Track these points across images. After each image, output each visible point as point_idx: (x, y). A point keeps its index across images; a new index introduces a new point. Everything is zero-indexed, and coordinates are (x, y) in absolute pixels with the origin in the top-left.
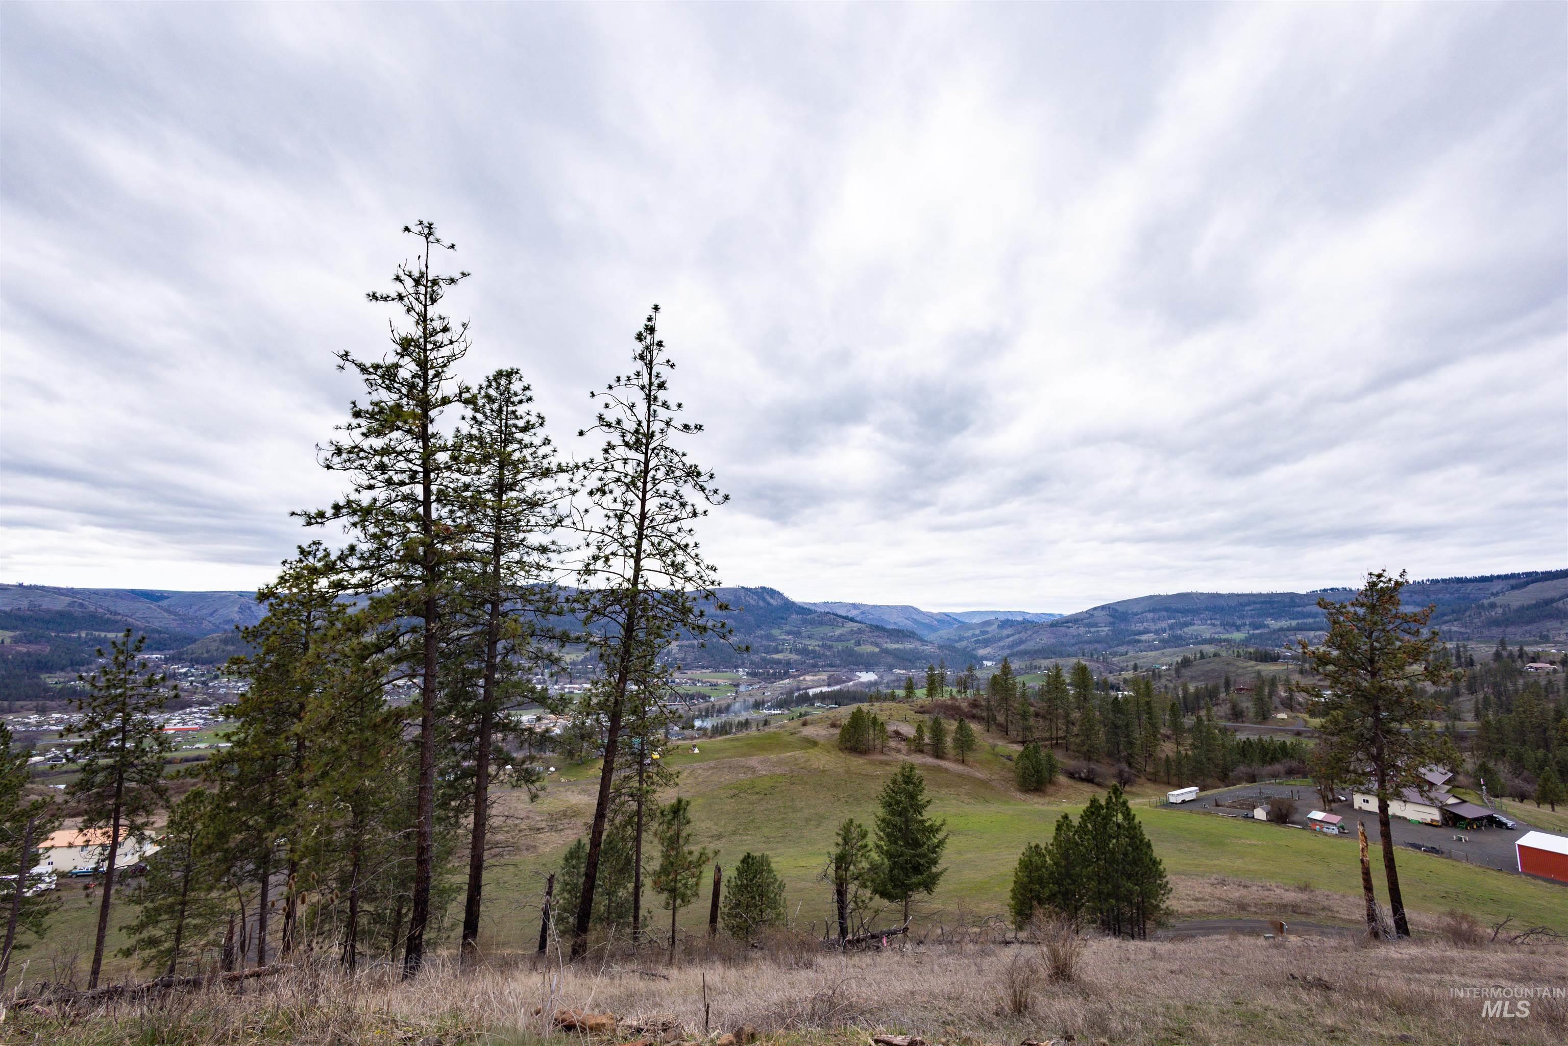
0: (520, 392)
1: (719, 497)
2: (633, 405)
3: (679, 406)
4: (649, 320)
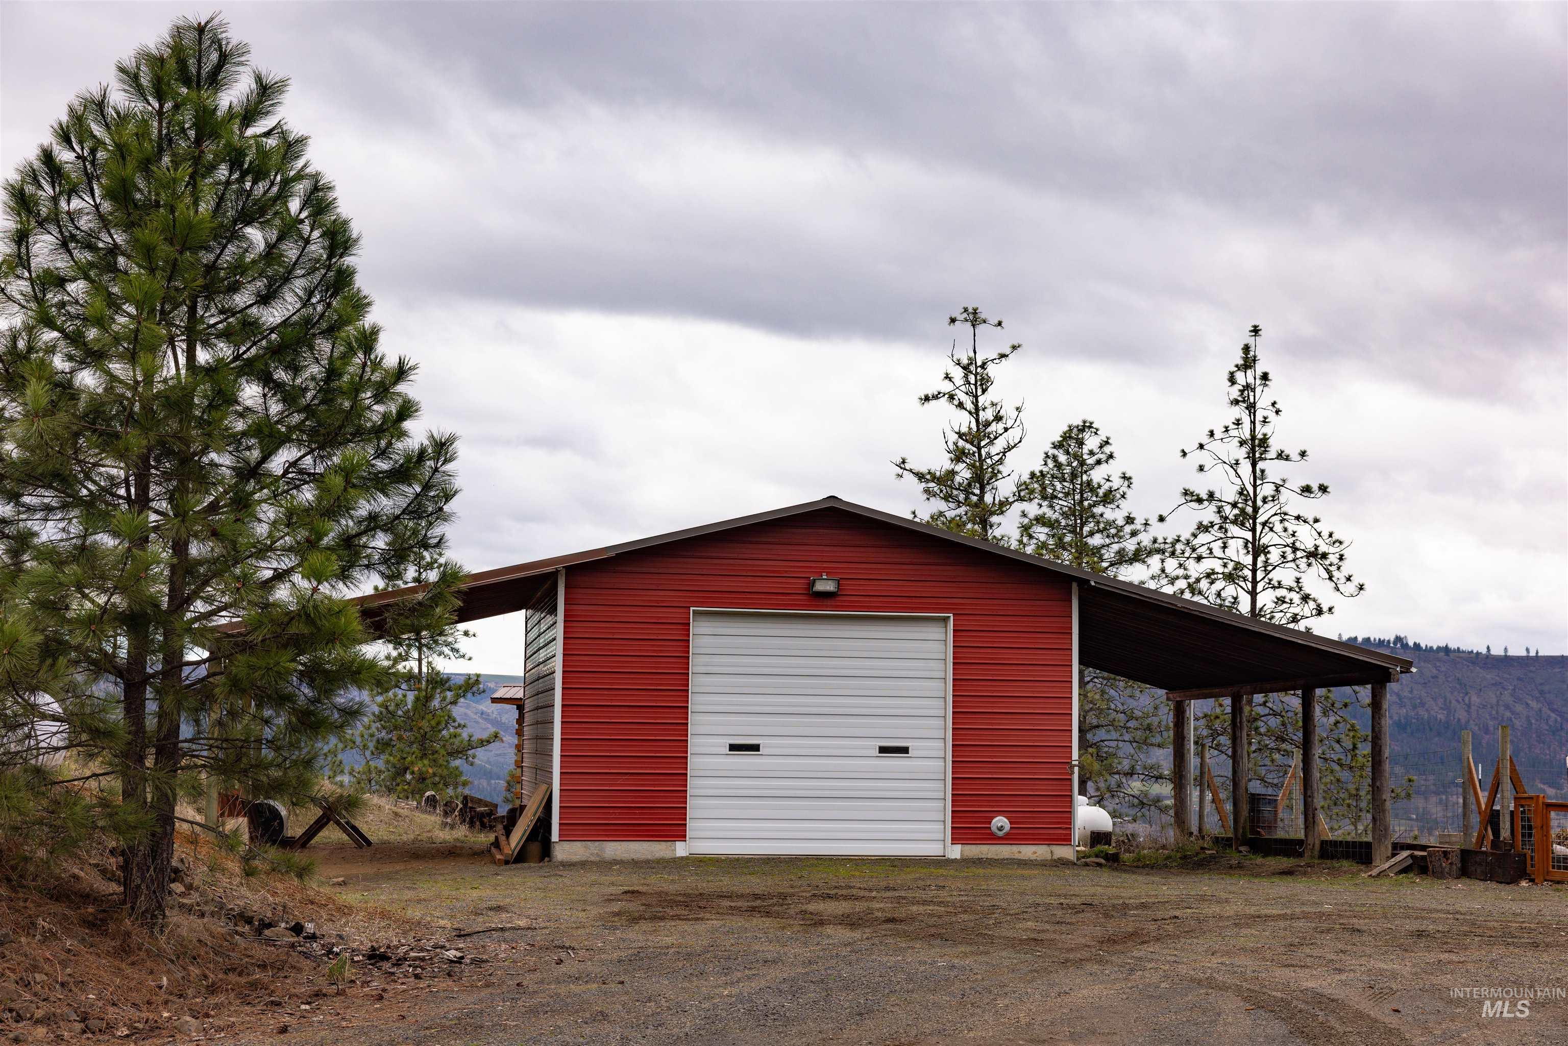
0: (1096, 450)
1: (1351, 588)
2: (1237, 463)
3: (1301, 454)
4: (1246, 349)
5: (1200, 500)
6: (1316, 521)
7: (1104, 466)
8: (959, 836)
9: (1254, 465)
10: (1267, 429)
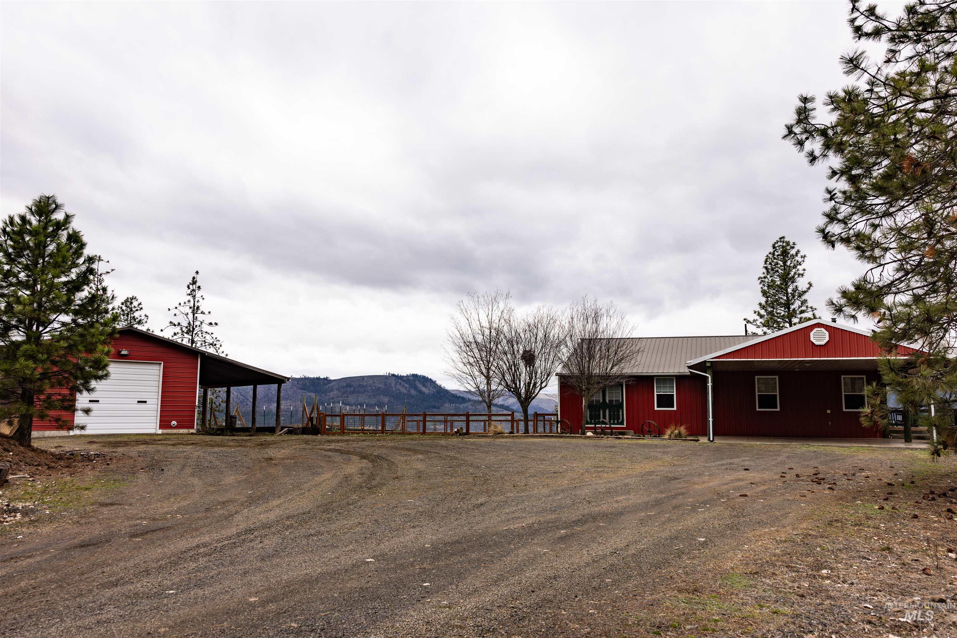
0: (136, 306)
2: (188, 314)
3: (209, 313)
4: (194, 278)
5: (175, 325)
6: (212, 334)
7: (139, 311)
8: (161, 427)
9: (194, 315)
10: (199, 304)
